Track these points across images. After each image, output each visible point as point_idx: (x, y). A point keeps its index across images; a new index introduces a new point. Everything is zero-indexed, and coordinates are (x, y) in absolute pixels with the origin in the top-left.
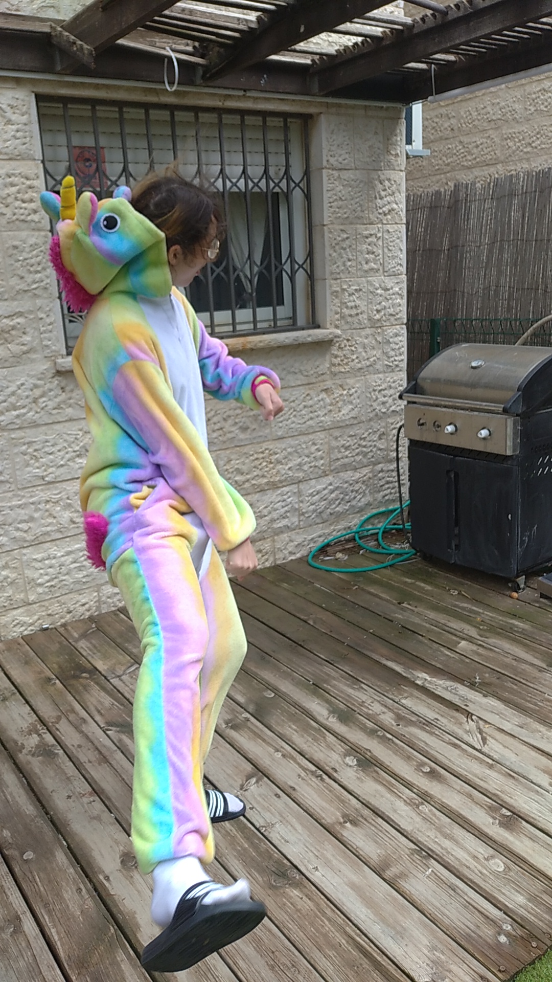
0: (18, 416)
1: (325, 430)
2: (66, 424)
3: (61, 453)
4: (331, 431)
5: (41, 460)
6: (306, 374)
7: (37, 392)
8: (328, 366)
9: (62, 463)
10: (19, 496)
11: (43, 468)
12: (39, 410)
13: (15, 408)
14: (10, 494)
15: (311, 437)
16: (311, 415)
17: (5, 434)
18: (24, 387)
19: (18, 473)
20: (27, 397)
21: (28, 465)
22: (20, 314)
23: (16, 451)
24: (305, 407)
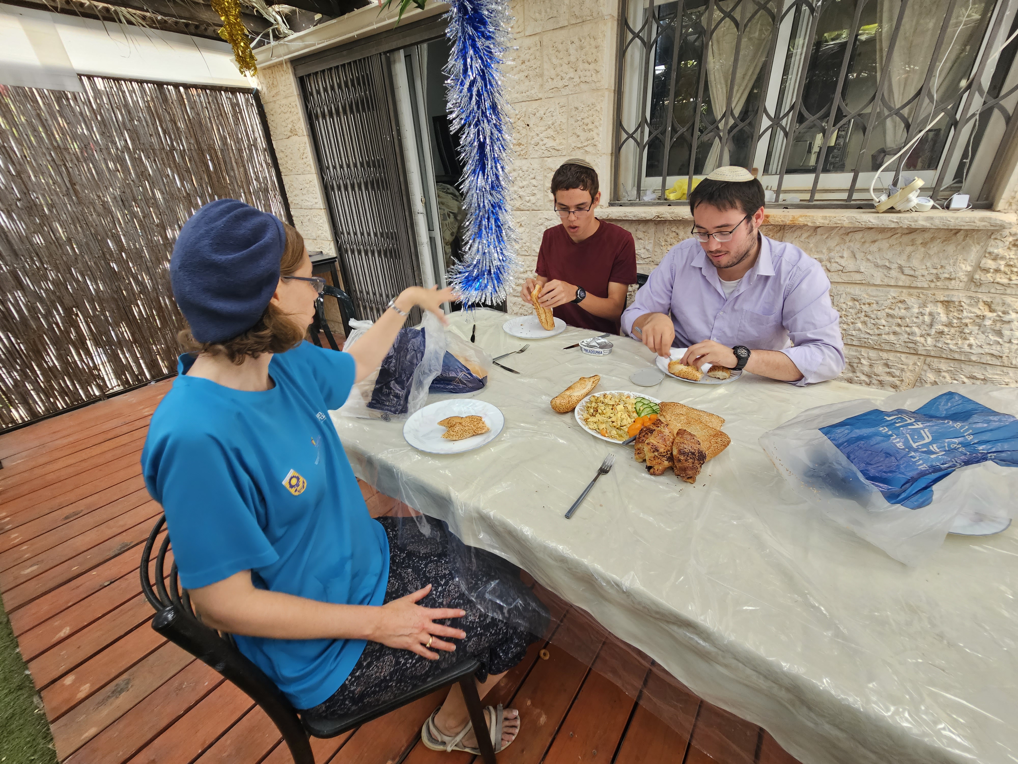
1: (917, 354)
4: (929, 359)
6: (912, 273)
8: (969, 269)
15: (885, 355)
16: (897, 329)
24: (888, 315)
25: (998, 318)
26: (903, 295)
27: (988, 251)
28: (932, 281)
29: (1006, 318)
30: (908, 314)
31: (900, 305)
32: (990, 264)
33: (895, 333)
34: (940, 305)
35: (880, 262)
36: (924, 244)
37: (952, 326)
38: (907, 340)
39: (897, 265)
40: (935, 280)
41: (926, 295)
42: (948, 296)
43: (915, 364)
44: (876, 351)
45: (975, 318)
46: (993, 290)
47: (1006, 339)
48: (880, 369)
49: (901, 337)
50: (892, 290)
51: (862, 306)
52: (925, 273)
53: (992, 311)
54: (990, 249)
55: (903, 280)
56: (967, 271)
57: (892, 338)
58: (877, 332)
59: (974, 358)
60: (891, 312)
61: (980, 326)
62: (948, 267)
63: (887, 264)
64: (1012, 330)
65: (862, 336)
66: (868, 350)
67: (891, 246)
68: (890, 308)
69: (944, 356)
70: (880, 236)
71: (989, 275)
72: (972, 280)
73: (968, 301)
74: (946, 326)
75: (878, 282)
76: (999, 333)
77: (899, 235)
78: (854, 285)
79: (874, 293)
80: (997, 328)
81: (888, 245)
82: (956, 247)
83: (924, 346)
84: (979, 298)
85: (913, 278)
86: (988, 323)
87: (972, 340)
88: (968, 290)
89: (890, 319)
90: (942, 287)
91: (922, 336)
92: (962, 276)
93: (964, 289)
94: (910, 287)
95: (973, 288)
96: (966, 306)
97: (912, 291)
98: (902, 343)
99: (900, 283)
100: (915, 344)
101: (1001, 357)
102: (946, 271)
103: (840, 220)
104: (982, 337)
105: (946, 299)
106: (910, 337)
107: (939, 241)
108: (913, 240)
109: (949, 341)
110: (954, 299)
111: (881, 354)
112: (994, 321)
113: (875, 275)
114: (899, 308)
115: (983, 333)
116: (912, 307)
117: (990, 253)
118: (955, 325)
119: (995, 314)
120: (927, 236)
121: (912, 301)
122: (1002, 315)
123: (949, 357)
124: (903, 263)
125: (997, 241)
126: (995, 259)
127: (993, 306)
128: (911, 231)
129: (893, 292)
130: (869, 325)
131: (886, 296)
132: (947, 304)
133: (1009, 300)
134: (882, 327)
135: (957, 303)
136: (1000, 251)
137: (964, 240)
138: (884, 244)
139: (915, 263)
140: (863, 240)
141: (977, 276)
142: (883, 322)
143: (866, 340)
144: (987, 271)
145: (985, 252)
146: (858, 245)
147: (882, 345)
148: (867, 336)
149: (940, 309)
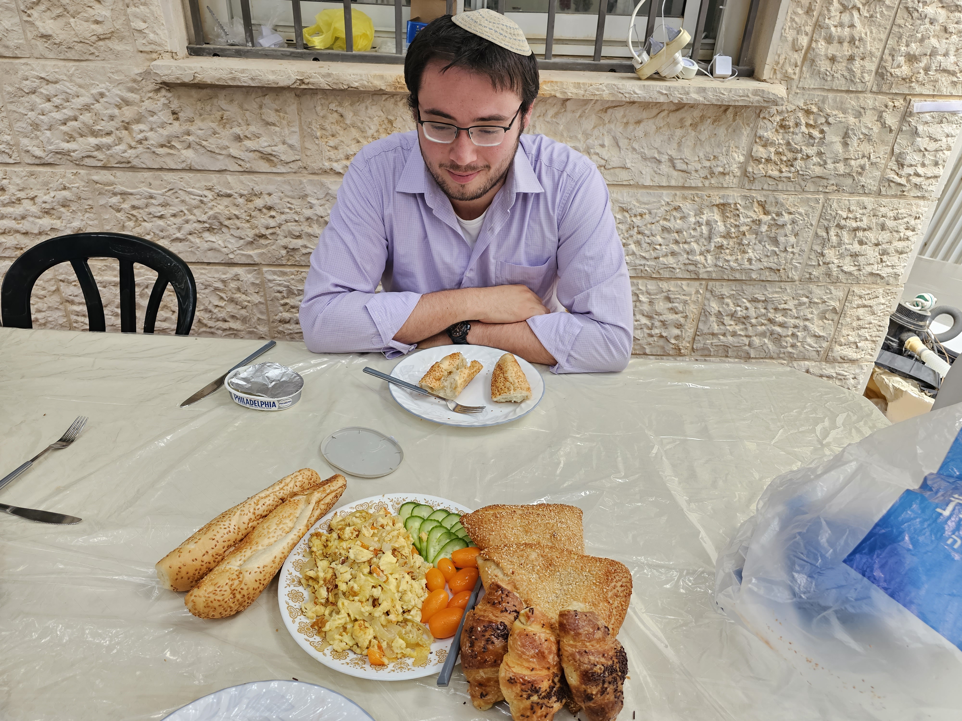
25: (772, 222)
26: (677, 199)
27: (758, 135)
28: (706, 178)
29: (781, 220)
30: (685, 226)
31: (675, 213)
32: (760, 152)
33: (673, 254)
34: (715, 209)
35: (648, 153)
36: (694, 126)
37: (731, 237)
38: (687, 262)
39: (667, 157)
40: (709, 176)
41: (701, 198)
42: (724, 196)
43: (697, 292)
44: (654, 282)
45: (751, 224)
46: (766, 187)
47: (782, 247)
48: (661, 306)
49: (681, 259)
50: (665, 192)
51: (634, 219)
52: (699, 166)
53: (766, 213)
54: (761, 132)
55: (676, 179)
56: (740, 163)
57: (671, 261)
58: (654, 255)
59: (754, 276)
60: (665, 223)
61: (757, 234)
62: (721, 158)
63: (656, 155)
64: (786, 236)
65: (638, 262)
66: (645, 281)
67: (658, 129)
68: (665, 219)
69: (726, 277)
70: (645, 115)
71: (761, 166)
72: (745, 173)
73: (743, 203)
74: (724, 237)
75: (648, 183)
76: (775, 241)
77: (666, 112)
78: (621, 188)
79: (645, 199)
80: (772, 235)
81: (654, 127)
82: (727, 130)
83: (705, 267)
84: (753, 197)
85: (685, 175)
86: (764, 228)
87: (751, 254)
88: (742, 187)
89: (666, 235)
90: (716, 185)
91: (701, 254)
92: (735, 169)
93: (738, 187)
94: (683, 187)
95: (747, 186)
96: (742, 210)
97: (687, 193)
98: (682, 266)
99: (673, 183)
100: (696, 265)
101: (779, 270)
102: (719, 163)
103: (598, 89)
104: (759, 247)
105: (722, 201)
106: (690, 257)
107: (709, 121)
108: (682, 120)
109: (728, 258)
110: (731, 201)
111: (660, 283)
112: (769, 226)
113: (644, 172)
114: (675, 218)
115: (760, 242)
116: (689, 214)
117: (760, 137)
118: (733, 235)
119: (770, 217)
120: (697, 113)
121: (687, 207)
122: (776, 218)
123: (731, 278)
124: (673, 153)
125: (765, 121)
126: (764, 146)
127: (768, 207)
128: (680, 107)
129: (666, 196)
130: (644, 245)
131: (659, 202)
132: (723, 207)
133: (781, 197)
134: (658, 247)
135: (732, 206)
136: (768, 134)
137: (734, 120)
138: (650, 126)
139: (687, 153)
140: (625, 121)
141: (750, 169)
142: (659, 239)
143: (642, 267)
144: (758, 161)
145: (756, 135)
146: (620, 129)
147: (661, 271)
148: (643, 262)
149: (716, 216)
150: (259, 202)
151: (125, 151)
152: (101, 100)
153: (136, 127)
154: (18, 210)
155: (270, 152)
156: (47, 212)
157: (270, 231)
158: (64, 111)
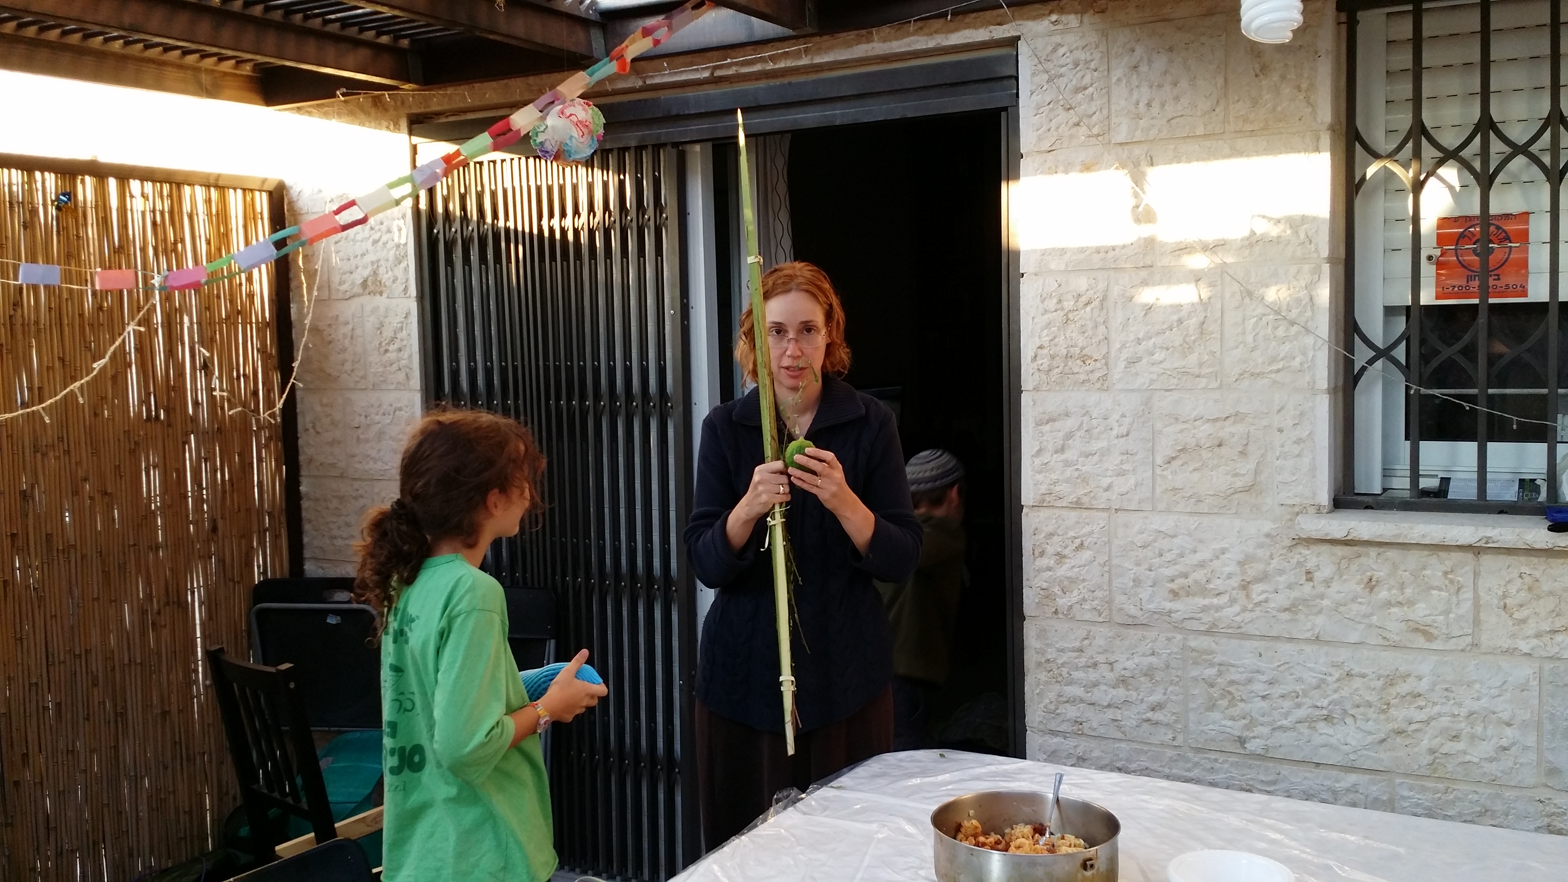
0: (1205, 609)
2: (1308, 649)
3: (1287, 704)
5: (1241, 705)
7: (1253, 571)
9: (1285, 722)
10: (1188, 760)
11: (1244, 721)
12: (1250, 606)
13: (1203, 591)
14: (1170, 753)
17: (1179, 637)
18: (1227, 555)
19: (1192, 716)
20: (1230, 576)
21: (1212, 706)
22: (1238, 417)
23: (1194, 673)
150: (1403, 688)
151: (1238, 614)
152: (1222, 557)
153: (1257, 588)
154: (1093, 675)
155: (1430, 623)
156: (1123, 681)
157: (1414, 727)
158: (1177, 567)
